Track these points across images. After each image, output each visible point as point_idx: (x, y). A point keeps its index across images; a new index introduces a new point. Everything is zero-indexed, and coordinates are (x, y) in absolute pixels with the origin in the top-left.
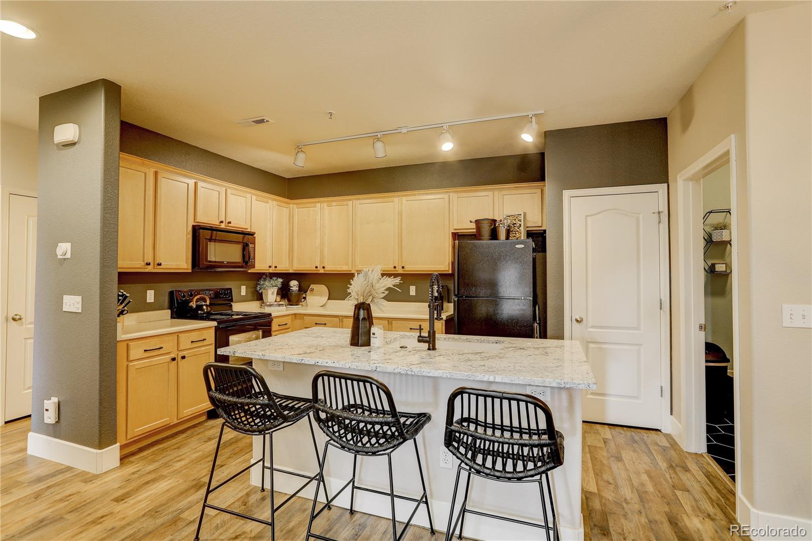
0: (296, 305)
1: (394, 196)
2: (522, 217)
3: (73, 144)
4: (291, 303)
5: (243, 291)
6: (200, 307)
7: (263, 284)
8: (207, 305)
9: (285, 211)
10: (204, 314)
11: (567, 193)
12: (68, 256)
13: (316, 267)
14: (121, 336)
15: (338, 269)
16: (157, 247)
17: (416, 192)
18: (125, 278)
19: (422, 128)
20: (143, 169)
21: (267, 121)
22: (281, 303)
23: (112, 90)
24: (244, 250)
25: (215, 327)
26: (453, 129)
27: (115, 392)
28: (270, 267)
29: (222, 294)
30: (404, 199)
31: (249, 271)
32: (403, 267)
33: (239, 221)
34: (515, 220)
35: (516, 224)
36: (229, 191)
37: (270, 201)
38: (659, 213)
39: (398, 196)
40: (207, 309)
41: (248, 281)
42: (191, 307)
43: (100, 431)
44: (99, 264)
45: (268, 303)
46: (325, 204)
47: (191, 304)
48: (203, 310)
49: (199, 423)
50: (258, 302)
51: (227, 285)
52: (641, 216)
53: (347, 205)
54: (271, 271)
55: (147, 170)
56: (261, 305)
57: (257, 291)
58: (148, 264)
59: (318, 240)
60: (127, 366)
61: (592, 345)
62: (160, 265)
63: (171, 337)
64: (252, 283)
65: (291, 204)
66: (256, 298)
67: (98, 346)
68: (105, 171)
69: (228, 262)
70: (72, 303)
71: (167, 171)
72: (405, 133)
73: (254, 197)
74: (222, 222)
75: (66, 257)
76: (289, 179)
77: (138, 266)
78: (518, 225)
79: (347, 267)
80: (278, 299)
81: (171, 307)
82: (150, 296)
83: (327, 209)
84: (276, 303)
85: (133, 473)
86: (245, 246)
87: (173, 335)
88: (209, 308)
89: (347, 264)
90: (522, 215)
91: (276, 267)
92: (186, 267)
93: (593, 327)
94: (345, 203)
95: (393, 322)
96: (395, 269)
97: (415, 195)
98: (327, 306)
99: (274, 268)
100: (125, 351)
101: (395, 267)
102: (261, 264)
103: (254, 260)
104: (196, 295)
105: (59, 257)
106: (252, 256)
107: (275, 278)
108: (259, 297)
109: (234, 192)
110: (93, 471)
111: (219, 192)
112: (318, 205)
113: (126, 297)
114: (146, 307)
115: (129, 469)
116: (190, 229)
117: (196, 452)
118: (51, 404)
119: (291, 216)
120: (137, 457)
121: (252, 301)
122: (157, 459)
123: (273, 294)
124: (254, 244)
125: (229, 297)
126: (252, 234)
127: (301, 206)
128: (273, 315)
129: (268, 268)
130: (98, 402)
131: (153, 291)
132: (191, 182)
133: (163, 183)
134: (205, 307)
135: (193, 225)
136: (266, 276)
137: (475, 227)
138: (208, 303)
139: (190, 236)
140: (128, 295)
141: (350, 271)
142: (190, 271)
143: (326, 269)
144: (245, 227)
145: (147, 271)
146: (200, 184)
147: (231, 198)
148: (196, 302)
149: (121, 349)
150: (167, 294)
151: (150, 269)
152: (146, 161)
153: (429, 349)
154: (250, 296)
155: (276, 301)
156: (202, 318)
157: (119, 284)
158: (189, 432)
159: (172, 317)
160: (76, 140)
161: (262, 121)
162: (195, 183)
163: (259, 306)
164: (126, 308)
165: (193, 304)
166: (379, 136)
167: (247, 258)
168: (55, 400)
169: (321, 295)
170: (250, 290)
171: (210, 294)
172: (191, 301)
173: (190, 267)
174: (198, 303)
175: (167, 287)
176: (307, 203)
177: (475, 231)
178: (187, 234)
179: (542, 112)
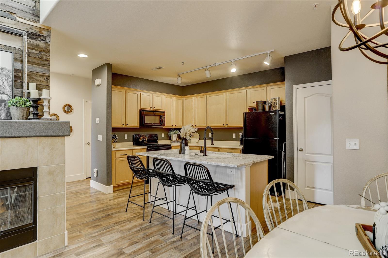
1: (223, 92)
2: (278, 100)
3: (99, 85)
5: (163, 135)
6: (143, 141)
7: (170, 133)
8: (146, 141)
9: (180, 101)
10: (145, 144)
11: (295, 87)
12: (99, 122)
13: (193, 125)
14: (113, 149)
15: (201, 126)
16: (126, 118)
17: (232, 90)
18: (115, 130)
19: (222, 63)
20: (121, 90)
21: (162, 68)
22: (178, 141)
23: (109, 66)
24: (160, 118)
25: (147, 148)
26: (236, 62)
27: (111, 168)
28: (173, 125)
29: (153, 137)
30: (227, 93)
31: (164, 127)
32: (227, 125)
33: (158, 106)
34: (275, 101)
35: (275, 103)
36: (154, 95)
37: (172, 97)
39: (225, 92)
40: (146, 142)
41: (165, 131)
42: (140, 141)
43: (107, 180)
44: (106, 125)
45: (173, 141)
46: (196, 97)
47: (140, 140)
48: (144, 142)
49: (141, 185)
50: (170, 140)
51: (156, 133)
53: (204, 97)
54: (174, 127)
55: (122, 91)
57: (168, 136)
58: (123, 125)
59: (193, 114)
60: (115, 159)
61: (308, 163)
62: (127, 125)
63: (130, 151)
64: (166, 132)
65: (183, 98)
66: (169, 139)
67: (106, 152)
68: (107, 93)
69: (153, 124)
70: (100, 138)
71: (129, 90)
72: (217, 66)
73: (165, 97)
74: (151, 108)
75: (98, 123)
76: (184, 86)
77: (120, 125)
78: (276, 103)
79: (204, 125)
80: (178, 139)
81: (133, 141)
82: (126, 137)
83: (196, 99)
84: (176, 141)
85: (116, 195)
86: (161, 117)
87: (131, 150)
88: (147, 142)
89: (204, 124)
90: (278, 98)
91: (175, 125)
92: (137, 126)
93: (308, 153)
94: (203, 96)
95: (220, 149)
96: (224, 126)
97: (232, 91)
98: (199, 143)
99: (175, 126)
100: (115, 154)
101: (224, 125)
102: (168, 124)
103: (165, 122)
104: (142, 136)
105: (97, 123)
106: (164, 121)
107: (176, 130)
108: (170, 138)
109: (156, 95)
110: (105, 193)
111: (150, 96)
112: (193, 98)
113: (116, 136)
114: (124, 141)
115: (115, 194)
116: (138, 111)
117: (136, 192)
118: (95, 170)
119: (182, 103)
120: (119, 191)
121: (167, 140)
122: (124, 192)
123: (175, 137)
124: (165, 116)
125: (156, 138)
126: (164, 112)
127: (186, 98)
128: (172, 145)
129: (172, 126)
130: (106, 170)
131: (127, 135)
132: (139, 93)
133: (129, 95)
134: (145, 141)
135: (140, 110)
136: (173, 129)
137: (256, 105)
138: (146, 140)
139: (139, 114)
140: (116, 135)
141: (206, 127)
142: (139, 127)
143: (196, 126)
144: (161, 109)
145: (123, 127)
146: (142, 93)
147: (155, 98)
148: (142, 139)
149: (113, 153)
150: (132, 136)
151: (124, 126)
152: (122, 88)
153: (204, 155)
154: (166, 138)
155: (176, 140)
156: (144, 145)
157: (112, 132)
158: (137, 187)
159: (134, 145)
160: (100, 84)
161: (159, 68)
162: (140, 93)
163: (170, 142)
164: (116, 140)
165: (141, 140)
166: (207, 68)
167: (162, 122)
168: (96, 169)
169: (196, 138)
170: (166, 135)
171: (148, 137)
172: (140, 139)
173: (139, 125)
174: (143, 140)
175: (132, 133)
176: (189, 97)
177: (256, 107)
178: (137, 113)
179: (273, 50)
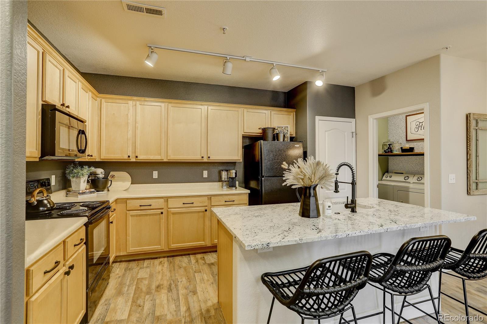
0: (102, 191)
1: (202, 105)
2: (289, 129)
4: (98, 190)
5: (53, 180)
6: (41, 203)
8: (47, 200)
9: (95, 104)
11: (317, 118)
13: (129, 157)
15: (151, 158)
22: (90, 191)
24: (77, 137)
30: (209, 107)
32: (209, 157)
34: (283, 130)
37: (88, 91)
38: (353, 133)
39: (205, 105)
40: (50, 204)
41: (57, 169)
48: (44, 205)
50: (66, 190)
52: (346, 133)
53: (161, 106)
56: (67, 194)
59: (130, 133)
65: (98, 97)
72: (247, 61)
73: (80, 85)
76: (83, 73)
79: (160, 157)
80: (88, 187)
83: (139, 107)
86: (79, 134)
89: (159, 154)
90: (289, 127)
91: (92, 156)
96: (202, 159)
97: (218, 106)
98: (129, 190)
101: (202, 157)
107: (86, 167)
119: (99, 109)
121: (60, 190)
123: (84, 182)
126: (84, 122)
127: (109, 101)
129: (87, 157)
134: (46, 202)
136: (75, 164)
141: (163, 160)
143: (138, 158)
144: (75, 114)
154: (57, 186)
155: (86, 189)
163: (65, 195)
165: (35, 200)
169: (123, 180)
170: (58, 179)
171: (35, 187)
173: (40, 155)
174: (38, 198)
176: (116, 99)
179: (326, 70)
